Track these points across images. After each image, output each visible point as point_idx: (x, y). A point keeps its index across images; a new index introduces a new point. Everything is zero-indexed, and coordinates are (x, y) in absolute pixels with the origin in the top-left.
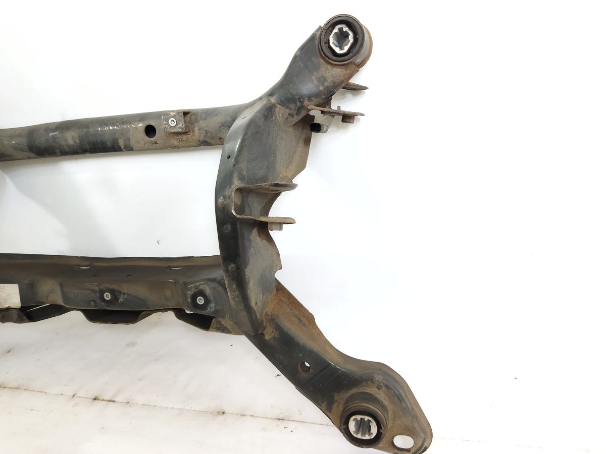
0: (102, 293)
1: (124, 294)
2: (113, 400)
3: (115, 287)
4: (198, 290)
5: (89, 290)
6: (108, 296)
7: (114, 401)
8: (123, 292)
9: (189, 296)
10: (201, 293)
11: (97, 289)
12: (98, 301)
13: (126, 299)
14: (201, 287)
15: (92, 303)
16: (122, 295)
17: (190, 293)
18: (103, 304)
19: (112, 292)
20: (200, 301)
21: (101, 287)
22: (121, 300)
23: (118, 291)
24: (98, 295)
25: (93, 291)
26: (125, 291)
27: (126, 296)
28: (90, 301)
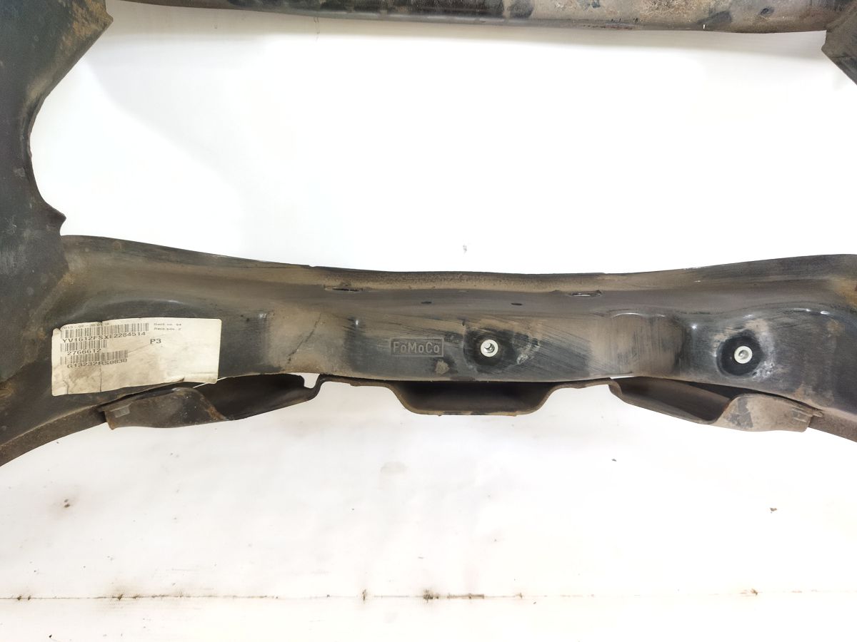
0: (474, 340)
1: (535, 342)
2: (480, 593)
3: (515, 326)
4: (741, 331)
5: (439, 332)
6: (489, 348)
7: (482, 596)
8: (531, 337)
9: (716, 345)
10: (747, 339)
11: (463, 330)
12: (460, 360)
13: (537, 354)
14: (750, 325)
15: (443, 366)
16: (529, 346)
17: (721, 338)
18: (471, 367)
19: (503, 338)
20: (743, 355)
21: (475, 327)
22: (522, 357)
23: (519, 335)
24: (462, 344)
25: (448, 335)
26: (539, 337)
27: (538, 348)
28: (436, 360)
